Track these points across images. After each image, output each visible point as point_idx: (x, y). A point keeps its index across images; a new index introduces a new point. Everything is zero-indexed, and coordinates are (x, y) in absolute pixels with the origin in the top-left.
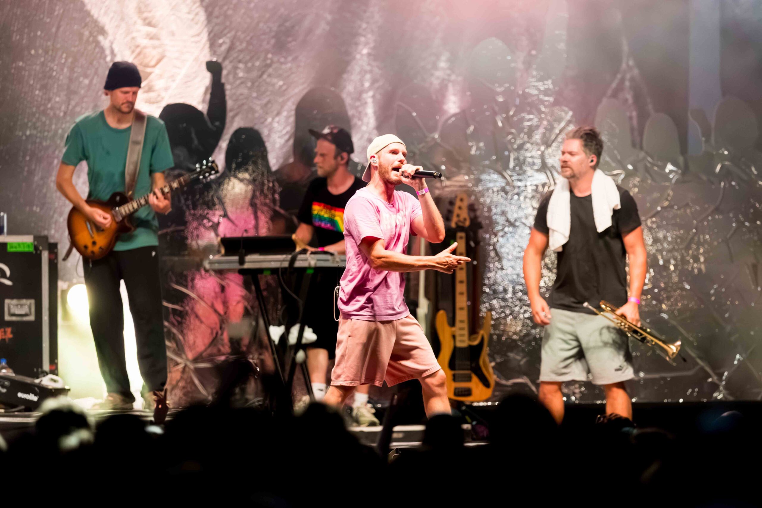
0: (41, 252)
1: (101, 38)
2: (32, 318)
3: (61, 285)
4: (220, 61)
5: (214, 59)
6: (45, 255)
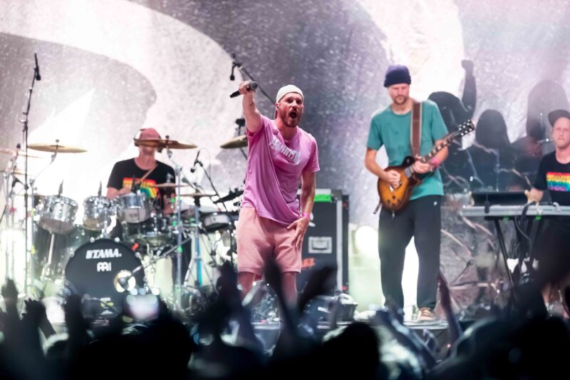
0: (336, 201)
1: (382, 42)
2: (329, 251)
3: (351, 227)
4: (472, 60)
5: (468, 59)
6: (340, 205)
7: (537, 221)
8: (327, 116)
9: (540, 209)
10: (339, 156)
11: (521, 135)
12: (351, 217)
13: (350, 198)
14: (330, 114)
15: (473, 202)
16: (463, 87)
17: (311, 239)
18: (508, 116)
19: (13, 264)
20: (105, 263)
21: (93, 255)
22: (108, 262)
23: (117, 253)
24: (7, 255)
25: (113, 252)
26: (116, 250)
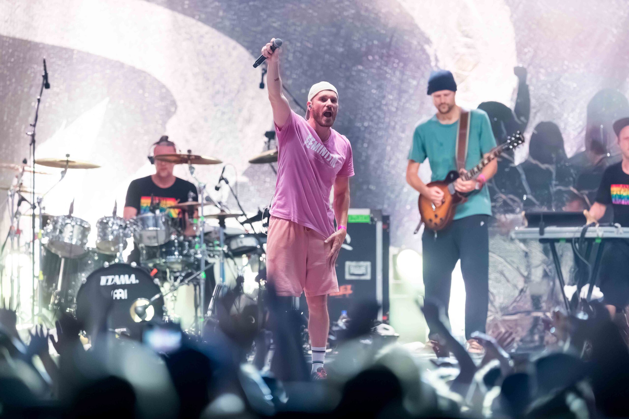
0: (376, 222)
1: (426, 47)
2: (368, 277)
3: (392, 250)
4: (525, 66)
5: (521, 65)
6: (379, 226)
7: (597, 244)
8: (366, 128)
9: (601, 231)
10: (379, 172)
11: (579, 149)
12: (392, 240)
13: (391, 218)
14: (369, 126)
15: (526, 223)
16: (515, 96)
17: (348, 263)
18: (565, 129)
19: (19, 291)
20: (121, 290)
21: (107, 281)
22: (124, 289)
23: (133, 280)
24: (12, 281)
25: (129, 277)
26: (133, 276)
